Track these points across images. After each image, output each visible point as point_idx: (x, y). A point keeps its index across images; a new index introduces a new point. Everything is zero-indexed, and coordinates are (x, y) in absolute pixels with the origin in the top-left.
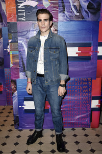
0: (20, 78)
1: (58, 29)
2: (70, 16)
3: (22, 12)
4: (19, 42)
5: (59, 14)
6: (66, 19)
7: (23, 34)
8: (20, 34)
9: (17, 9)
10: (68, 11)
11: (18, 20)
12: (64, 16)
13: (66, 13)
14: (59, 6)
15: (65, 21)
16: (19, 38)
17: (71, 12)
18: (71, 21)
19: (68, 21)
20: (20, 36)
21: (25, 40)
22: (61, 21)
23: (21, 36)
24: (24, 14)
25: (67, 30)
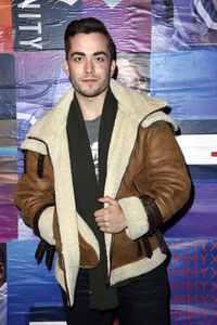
0: (20, 238)
1: (151, 77)
2: (191, 34)
3: (33, 22)
4: (19, 116)
5: (154, 28)
6: (177, 45)
7: (32, 93)
8: (24, 92)
9: (16, 11)
10: (182, 19)
11: (17, 48)
12: (169, 34)
13: (177, 23)
14: (153, 3)
15: (173, 49)
16: (20, 105)
17: (194, 21)
18: (193, 48)
19: (185, 49)
20: (22, 99)
21: (40, 111)
22: (161, 50)
23: (29, 98)
24: (39, 28)
25: (181, 77)
